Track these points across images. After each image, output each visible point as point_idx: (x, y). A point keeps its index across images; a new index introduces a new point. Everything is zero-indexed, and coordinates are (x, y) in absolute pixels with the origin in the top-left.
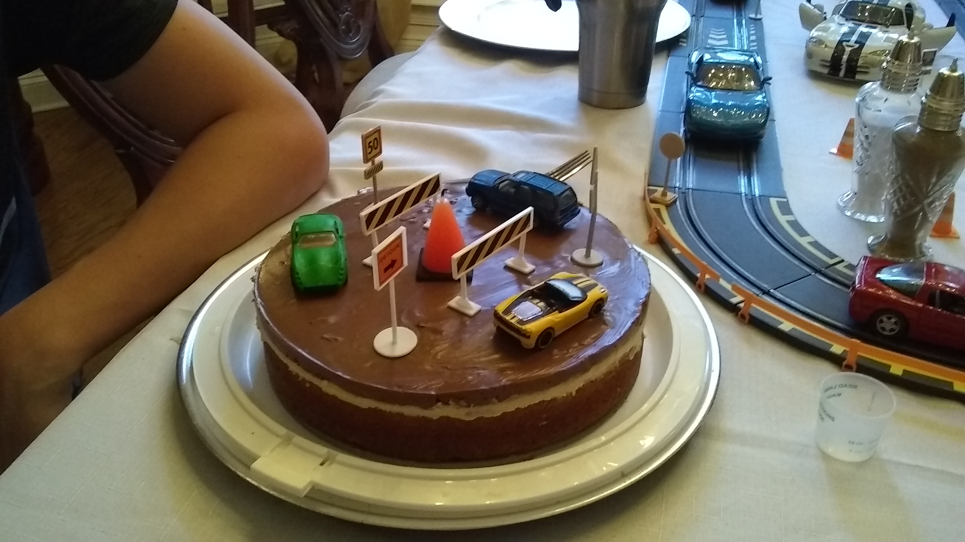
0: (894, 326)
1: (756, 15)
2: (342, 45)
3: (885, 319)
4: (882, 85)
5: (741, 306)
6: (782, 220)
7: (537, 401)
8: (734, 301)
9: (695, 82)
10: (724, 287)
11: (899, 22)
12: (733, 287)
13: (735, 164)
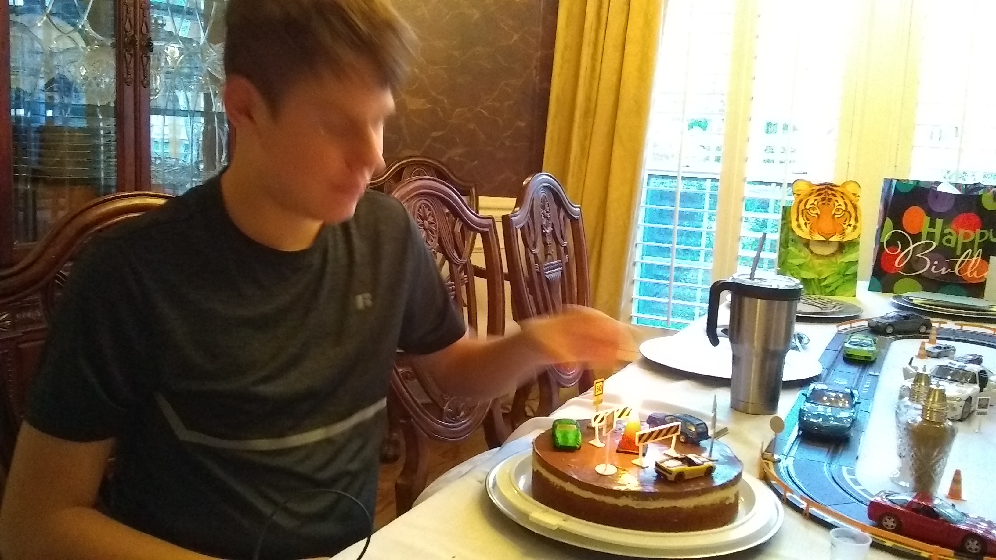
0: (893, 524)
1: (874, 372)
2: (561, 375)
3: (887, 520)
4: (910, 399)
5: (804, 509)
6: (847, 477)
7: (673, 505)
8: (801, 506)
9: (808, 400)
10: (796, 498)
11: (973, 381)
12: (802, 498)
13: (827, 449)
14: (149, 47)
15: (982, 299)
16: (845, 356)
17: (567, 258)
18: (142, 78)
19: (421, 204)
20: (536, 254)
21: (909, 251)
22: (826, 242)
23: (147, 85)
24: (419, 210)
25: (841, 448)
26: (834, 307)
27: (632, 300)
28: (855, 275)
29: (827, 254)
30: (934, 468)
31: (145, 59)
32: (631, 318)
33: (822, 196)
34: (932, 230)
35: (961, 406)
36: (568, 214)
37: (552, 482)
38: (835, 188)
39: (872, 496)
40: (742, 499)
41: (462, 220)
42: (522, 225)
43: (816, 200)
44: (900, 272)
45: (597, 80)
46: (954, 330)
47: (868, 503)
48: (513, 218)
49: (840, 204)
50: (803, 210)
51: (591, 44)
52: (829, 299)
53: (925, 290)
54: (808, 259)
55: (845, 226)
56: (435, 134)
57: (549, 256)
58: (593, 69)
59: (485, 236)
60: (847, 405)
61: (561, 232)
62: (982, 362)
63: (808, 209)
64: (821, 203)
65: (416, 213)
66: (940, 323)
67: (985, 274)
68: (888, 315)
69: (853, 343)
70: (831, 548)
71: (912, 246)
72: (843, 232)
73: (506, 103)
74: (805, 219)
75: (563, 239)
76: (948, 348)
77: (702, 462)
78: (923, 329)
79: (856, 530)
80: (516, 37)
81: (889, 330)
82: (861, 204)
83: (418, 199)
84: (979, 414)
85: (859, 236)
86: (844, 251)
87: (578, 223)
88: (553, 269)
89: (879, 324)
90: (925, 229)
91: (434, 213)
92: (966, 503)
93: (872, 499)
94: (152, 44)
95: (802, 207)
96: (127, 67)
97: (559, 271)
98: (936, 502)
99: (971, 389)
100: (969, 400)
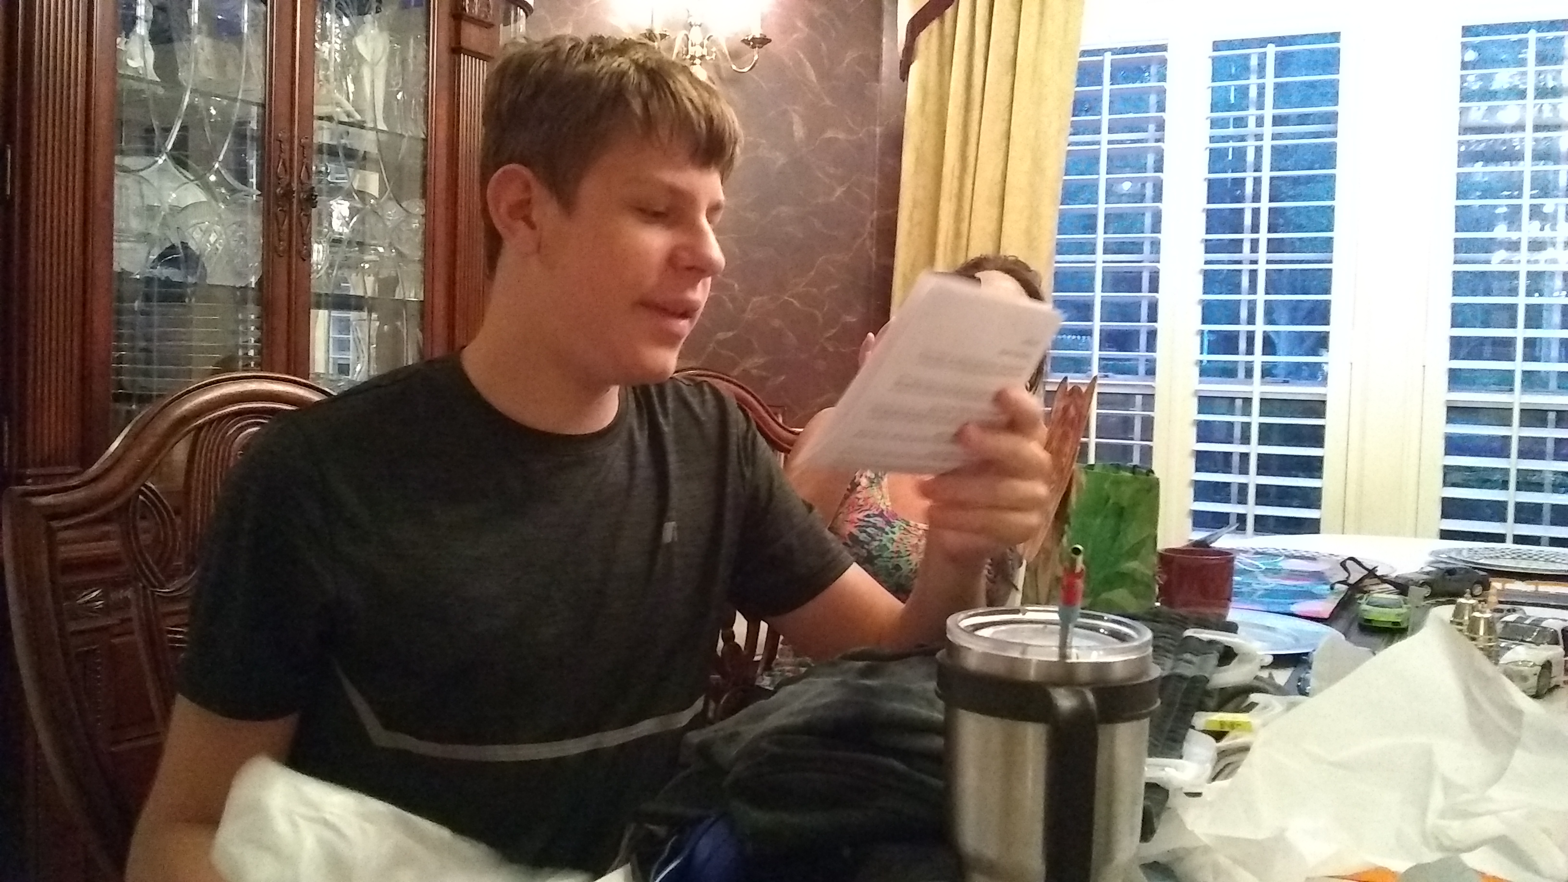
11: (1555, 643)
14: (310, 201)
16: (1362, 623)
18: (300, 246)
23: (306, 257)
31: (304, 219)
35: (1535, 674)
46: (1526, 591)
51: (954, 200)
56: (721, 336)
58: (957, 235)
66: (1504, 582)
68: (1423, 570)
69: (1373, 604)
73: (828, 289)
78: (1478, 591)
80: (839, 191)
81: (1429, 591)
89: (1411, 582)
94: (315, 197)
96: (279, 231)
99: (1551, 651)
100: (1548, 664)
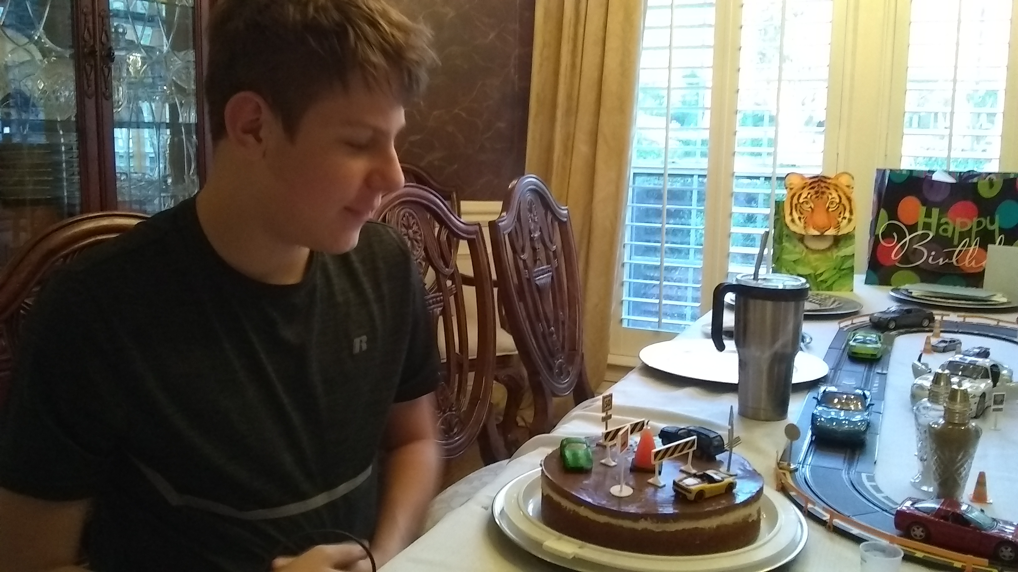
1: (882, 370)
2: (556, 384)
3: (916, 529)
4: (929, 400)
5: (828, 521)
6: (868, 484)
7: (694, 526)
8: (824, 519)
9: (819, 403)
10: (818, 510)
11: (986, 376)
12: (824, 509)
13: (843, 455)
14: (110, 57)
15: (981, 289)
16: (851, 355)
17: (556, 262)
18: (104, 89)
19: (405, 212)
20: (525, 260)
21: (906, 242)
22: (822, 237)
23: (109, 97)
24: (402, 219)
25: (857, 453)
26: (832, 304)
27: (622, 302)
28: (851, 270)
29: (822, 248)
30: (959, 472)
31: (106, 70)
32: (621, 321)
33: (816, 189)
34: (927, 220)
35: (975, 403)
36: (555, 217)
37: (564, 507)
38: (829, 181)
39: (897, 504)
40: (764, 516)
41: (448, 227)
42: (509, 230)
43: (809, 193)
44: (897, 264)
45: (578, 77)
46: (957, 322)
47: (894, 513)
48: (500, 224)
49: (833, 197)
50: (796, 205)
51: (571, 41)
52: (827, 295)
53: (923, 281)
54: (804, 254)
55: (840, 219)
56: (413, 138)
57: (538, 262)
58: (573, 65)
59: (472, 244)
60: (860, 407)
61: (549, 235)
62: (989, 355)
63: (803, 203)
64: (814, 196)
65: (399, 223)
66: (943, 315)
67: (984, 263)
68: (891, 309)
69: (858, 341)
70: (861, 564)
71: (908, 238)
72: (838, 225)
73: (486, 104)
74: (799, 212)
75: (552, 242)
76: (954, 341)
77: (722, 478)
78: (926, 323)
79: (884, 542)
80: (492, 35)
81: (892, 325)
82: (853, 196)
83: (401, 208)
84: (994, 410)
85: (854, 229)
86: (839, 245)
87: (566, 225)
88: (543, 275)
89: (881, 319)
90: (922, 220)
91: (419, 222)
92: (992, 505)
93: (899, 509)
94: (114, 54)
95: (795, 201)
96: (88, 80)
97: (548, 277)
98: (964, 507)
99: (984, 385)
100: (983, 395)
